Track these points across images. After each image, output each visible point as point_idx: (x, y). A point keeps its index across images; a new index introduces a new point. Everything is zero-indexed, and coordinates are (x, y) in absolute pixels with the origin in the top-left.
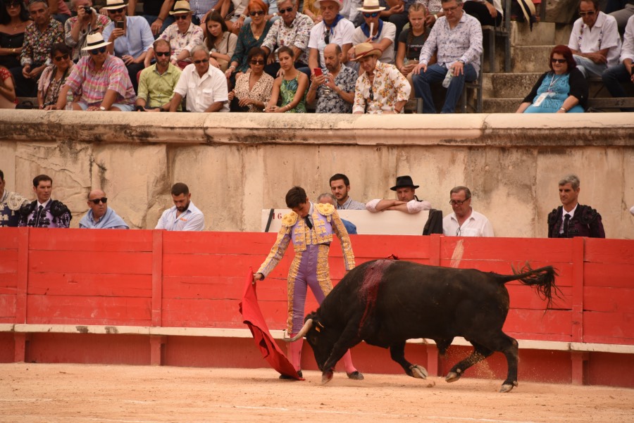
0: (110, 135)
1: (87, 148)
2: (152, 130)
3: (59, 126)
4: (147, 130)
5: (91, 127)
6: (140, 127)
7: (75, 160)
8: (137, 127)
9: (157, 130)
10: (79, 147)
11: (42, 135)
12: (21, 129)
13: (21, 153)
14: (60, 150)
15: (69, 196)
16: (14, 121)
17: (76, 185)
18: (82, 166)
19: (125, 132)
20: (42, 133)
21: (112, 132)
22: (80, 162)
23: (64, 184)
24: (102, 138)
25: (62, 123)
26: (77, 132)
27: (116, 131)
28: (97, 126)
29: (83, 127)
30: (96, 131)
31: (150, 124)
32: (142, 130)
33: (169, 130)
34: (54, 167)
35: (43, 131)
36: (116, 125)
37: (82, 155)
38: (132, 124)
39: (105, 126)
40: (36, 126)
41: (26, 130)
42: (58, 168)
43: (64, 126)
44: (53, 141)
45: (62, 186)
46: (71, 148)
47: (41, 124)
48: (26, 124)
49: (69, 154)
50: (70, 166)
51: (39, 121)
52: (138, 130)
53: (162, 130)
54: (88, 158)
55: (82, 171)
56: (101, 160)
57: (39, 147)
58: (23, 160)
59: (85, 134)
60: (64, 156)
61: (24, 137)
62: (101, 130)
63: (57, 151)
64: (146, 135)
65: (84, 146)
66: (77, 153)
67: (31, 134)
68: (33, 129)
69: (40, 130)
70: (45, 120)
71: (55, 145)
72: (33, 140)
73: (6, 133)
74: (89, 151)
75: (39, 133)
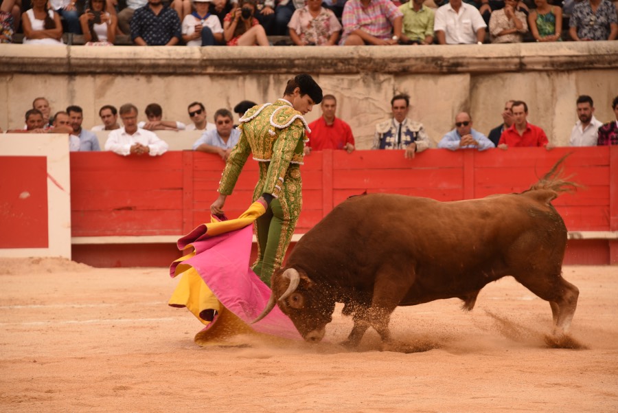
0: (420, 66)
1: (390, 79)
2: (465, 61)
3: (370, 60)
4: (460, 61)
5: (402, 60)
6: (453, 58)
8: (449, 59)
9: (470, 60)
10: (382, 78)
11: (349, 69)
12: (331, 64)
13: (325, 85)
14: (363, 81)
15: (372, 121)
16: (326, 56)
17: (379, 110)
18: (386, 95)
19: (436, 64)
20: (350, 67)
21: (423, 63)
22: (383, 91)
23: (368, 111)
24: (410, 69)
25: (374, 57)
26: (386, 64)
27: (427, 63)
28: (409, 59)
29: (394, 60)
30: (406, 63)
32: (455, 61)
33: (483, 60)
34: (357, 96)
35: (352, 65)
36: (428, 58)
37: (385, 85)
38: (444, 56)
39: (417, 59)
40: (345, 61)
41: (336, 65)
42: (361, 97)
43: (374, 59)
44: (357, 73)
45: (365, 112)
46: (374, 79)
47: (352, 59)
48: (337, 59)
49: (372, 84)
50: (373, 94)
51: (350, 56)
52: (451, 61)
53: (475, 61)
54: (391, 87)
55: (385, 99)
56: (404, 89)
57: (343, 79)
59: (394, 67)
60: (368, 86)
61: (331, 70)
62: (412, 62)
63: (361, 82)
64: (457, 65)
65: (386, 77)
66: (380, 83)
67: (339, 68)
68: (343, 63)
69: (349, 64)
70: (355, 55)
71: (358, 77)
72: (337, 73)
73: (314, 67)
74: (393, 81)
75: (347, 67)
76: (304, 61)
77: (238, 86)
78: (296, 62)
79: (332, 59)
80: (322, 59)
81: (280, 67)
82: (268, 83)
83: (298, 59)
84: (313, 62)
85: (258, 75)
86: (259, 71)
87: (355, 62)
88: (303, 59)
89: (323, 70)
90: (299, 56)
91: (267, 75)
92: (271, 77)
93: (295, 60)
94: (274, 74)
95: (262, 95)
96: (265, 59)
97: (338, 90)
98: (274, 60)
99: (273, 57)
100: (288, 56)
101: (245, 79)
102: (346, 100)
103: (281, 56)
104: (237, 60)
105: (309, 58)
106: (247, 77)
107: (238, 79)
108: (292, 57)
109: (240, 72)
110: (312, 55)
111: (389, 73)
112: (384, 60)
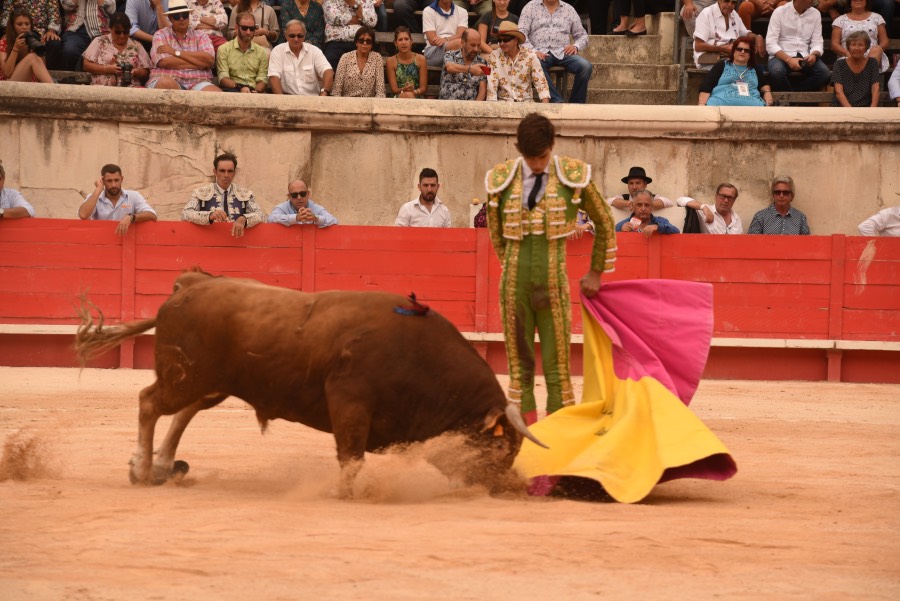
0: (248, 119)
1: (211, 133)
2: (306, 115)
3: (186, 108)
4: (299, 115)
5: (226, 110)
6: (290, 111)
7: (197, 146)
8: (286, 112)
9: (311, 115)
10: (201, 131)
11: (159, 118)
12: (135, 110)
13: (127, 136)
14: (177, 134)
15: (188, 185)
16: (128, 100)
17: (197, 172)
18: (205, 153)
19: (269, 117)
20: (160, 115)
21: (253, 116)
22: (202, 148)
23: (182, 172)
24: (237, 122)
25: (190, 105)
26: (206, 115)
27: (258, 115)
28: (235, 109)
29: (216, 109)
30: (232, 115)
31: (303, 108)
32: (293, 114)
33: (327, 116)
34: (169, 153)
35: (162, 113)
36: (259, 109)
37: (205, 140)
38: (280, 108)
39: (245, 110)
40: (154, 107)
41: (141, 111)
42: (173, 154)
43: (191, 108)
44: (169, 123)
45: (179, 174)
46: (191, 132)
47: (163, 105)
48: (143, 104)
49: (188, 139)
50: (189, 151)
51: (160, 101)
52: (288, 115)
53: (317, 116)
54: (213, 144)
55: (206, 158)
56: (230, 147)
57: (150, 131)
58: (129, 144)
59: (216, 118)
60: (183, 141)
61: (135, 118)
62: (240, 113)
63: (174, 135)
64: (296, 120)
65: (206, 130)
66: (199, 138)
67: (146, 116)
68: (150, 110)
69: (158, 112)
70: (167, 101)
71: (170, 128)
72: (143, 122)
73: (113, 114)
74: (214, 136)
75: (156, 115)
76: (99, 105)
77: (10, 132)
78: (90, 105)
79: (136, 104)
80: (124, 103)
81: (68, 110)
82: (52, 130)
83: (92, 102)
84: (112, 106)
85: (39, 120)
86: (39, 114)
87: (167, 109)
88: (98, 102)
89: (124, 117)
90: (93, 98)
91: (50, 121)
92: (56, 122)
93: (87, 102)
94: (59, 119)
95: (43, 144)
96: (47, 100)
97: (144, 143)
98: (60, 101)
99: (58, 97)
100: (78, 98)
101: (20, 124)
102: (154, 157)
103: (69, 98)
104: (10, 98)
105: (105, 101)
106: (23, 121)
107: (10, 124)
108: (84, 99)
109: (13, 114)
110: (110, 98)
111: (210, 125)
112: (203, 109)
